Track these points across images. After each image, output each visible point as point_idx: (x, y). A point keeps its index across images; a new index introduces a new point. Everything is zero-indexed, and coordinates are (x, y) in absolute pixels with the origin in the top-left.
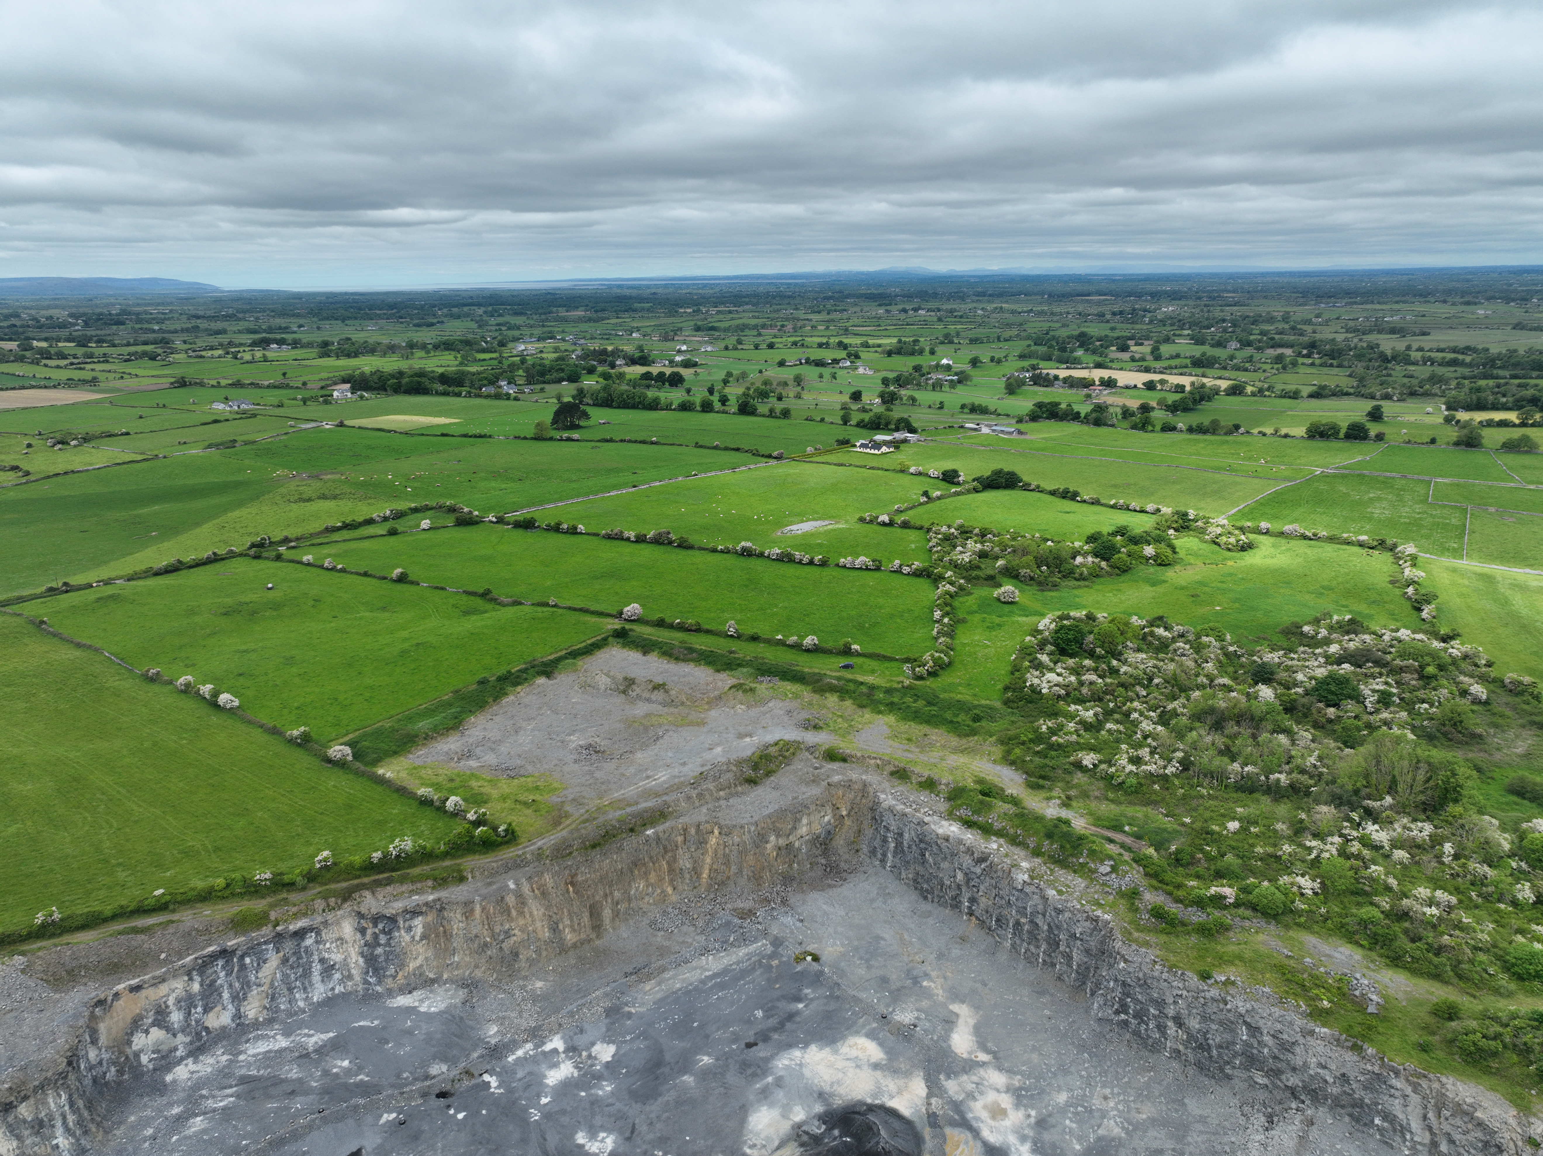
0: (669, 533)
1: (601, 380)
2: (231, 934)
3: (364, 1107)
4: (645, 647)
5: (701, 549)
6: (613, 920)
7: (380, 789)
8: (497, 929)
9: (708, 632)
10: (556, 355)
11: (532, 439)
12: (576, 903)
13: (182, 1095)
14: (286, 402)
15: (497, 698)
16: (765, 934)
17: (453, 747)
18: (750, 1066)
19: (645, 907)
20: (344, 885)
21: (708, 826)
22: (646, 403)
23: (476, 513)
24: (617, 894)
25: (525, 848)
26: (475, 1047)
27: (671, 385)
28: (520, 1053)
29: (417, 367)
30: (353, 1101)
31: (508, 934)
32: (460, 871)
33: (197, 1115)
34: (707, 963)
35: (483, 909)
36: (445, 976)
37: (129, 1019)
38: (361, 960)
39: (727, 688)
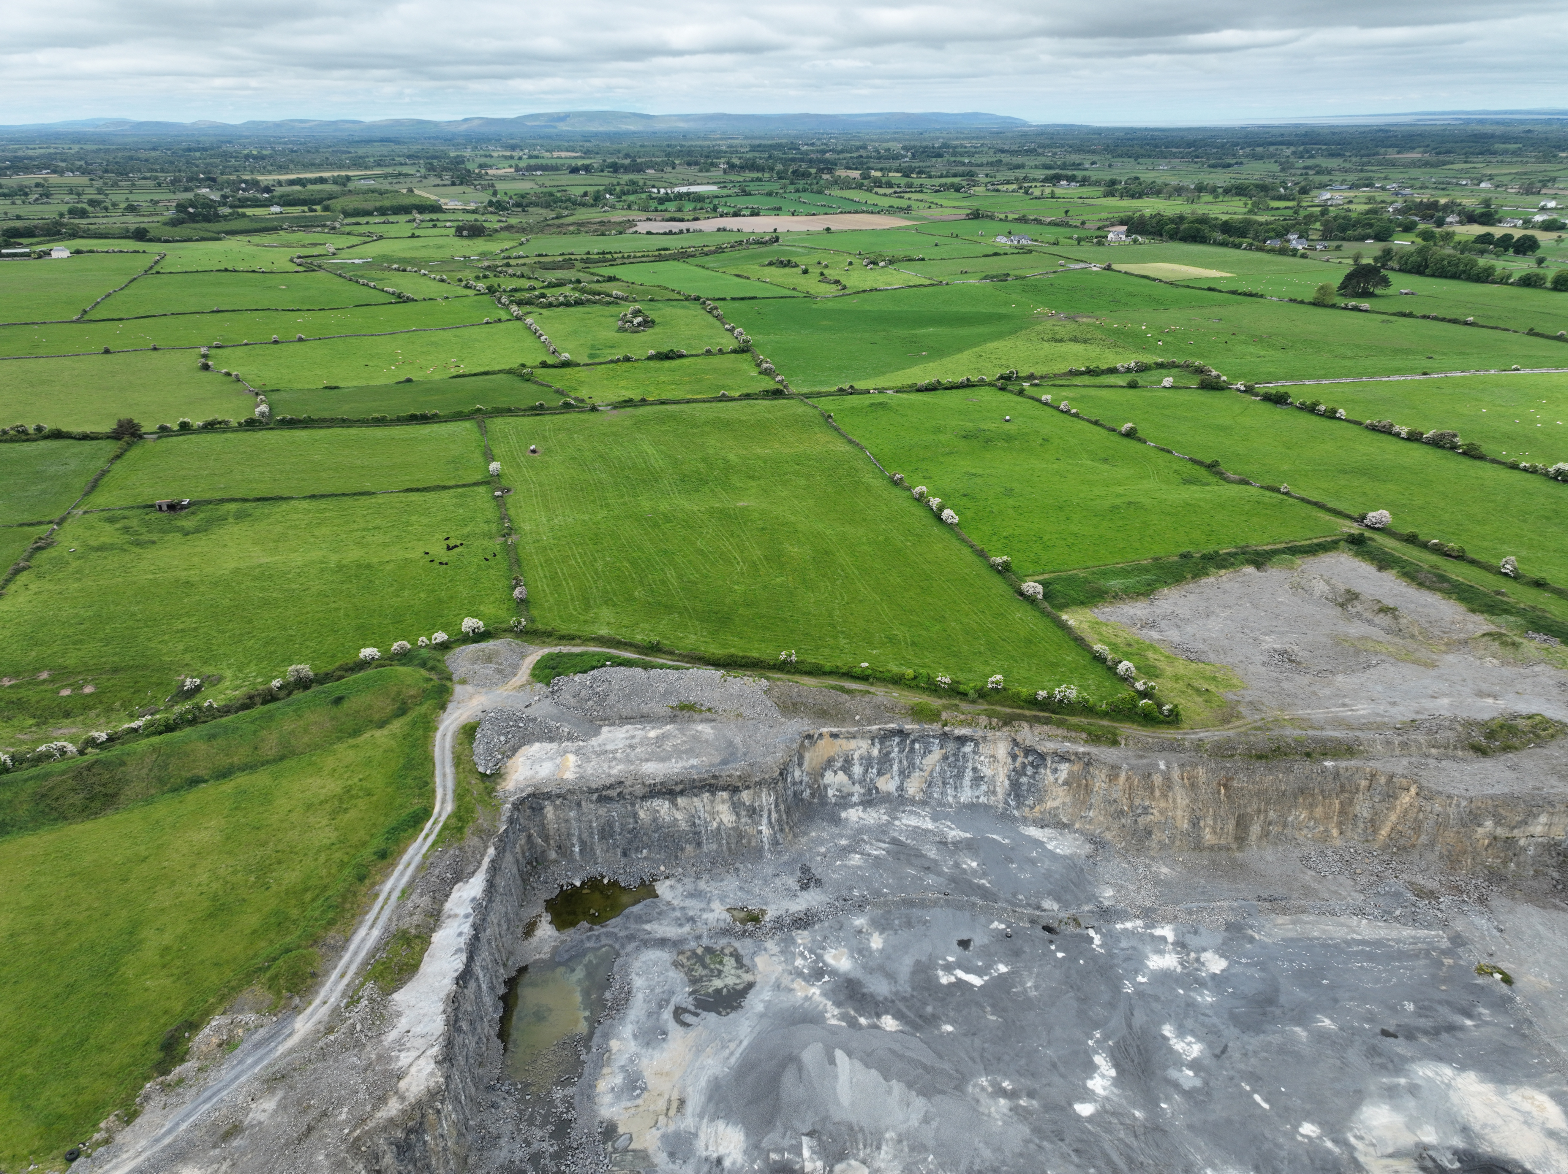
0: (1455, 436)
1: (1419, 240)
2: (910, 719)
3: (981, 908)
4: (1384, 562)
5: (1494, 461)
6: (1260, 838)
7: (1060, 633)
8: (1137, 802)
9: (1473, 562)
10: (1367, 207)
11: (1310, 303)
12: (1225, 807)
13: (850, 832)
14: (1062, 240)
15: (1196, 576)
16: (1445, 925)
17: (1139, 613)
18: (1380, 1055)
19: (1301, 839)
20: (1008, 710)
21: (1404, 782)
22: (1474, 271)
23: (1224, 378)
24: (1272, 814)
25: (1185, 734)
26: (1088, 900)
27: (1517, 252)
28: (1129, 925)
29: (1200, 212)
30: (973, 898)
31: (1146, 811)
32: (1115, 734)
33: (857, 853)
34: (1358, 926)
35: (1128, 778)
36: (1077, 826)
37: (825, 758)
38: (1007, 782)
39: (1479, 634)
